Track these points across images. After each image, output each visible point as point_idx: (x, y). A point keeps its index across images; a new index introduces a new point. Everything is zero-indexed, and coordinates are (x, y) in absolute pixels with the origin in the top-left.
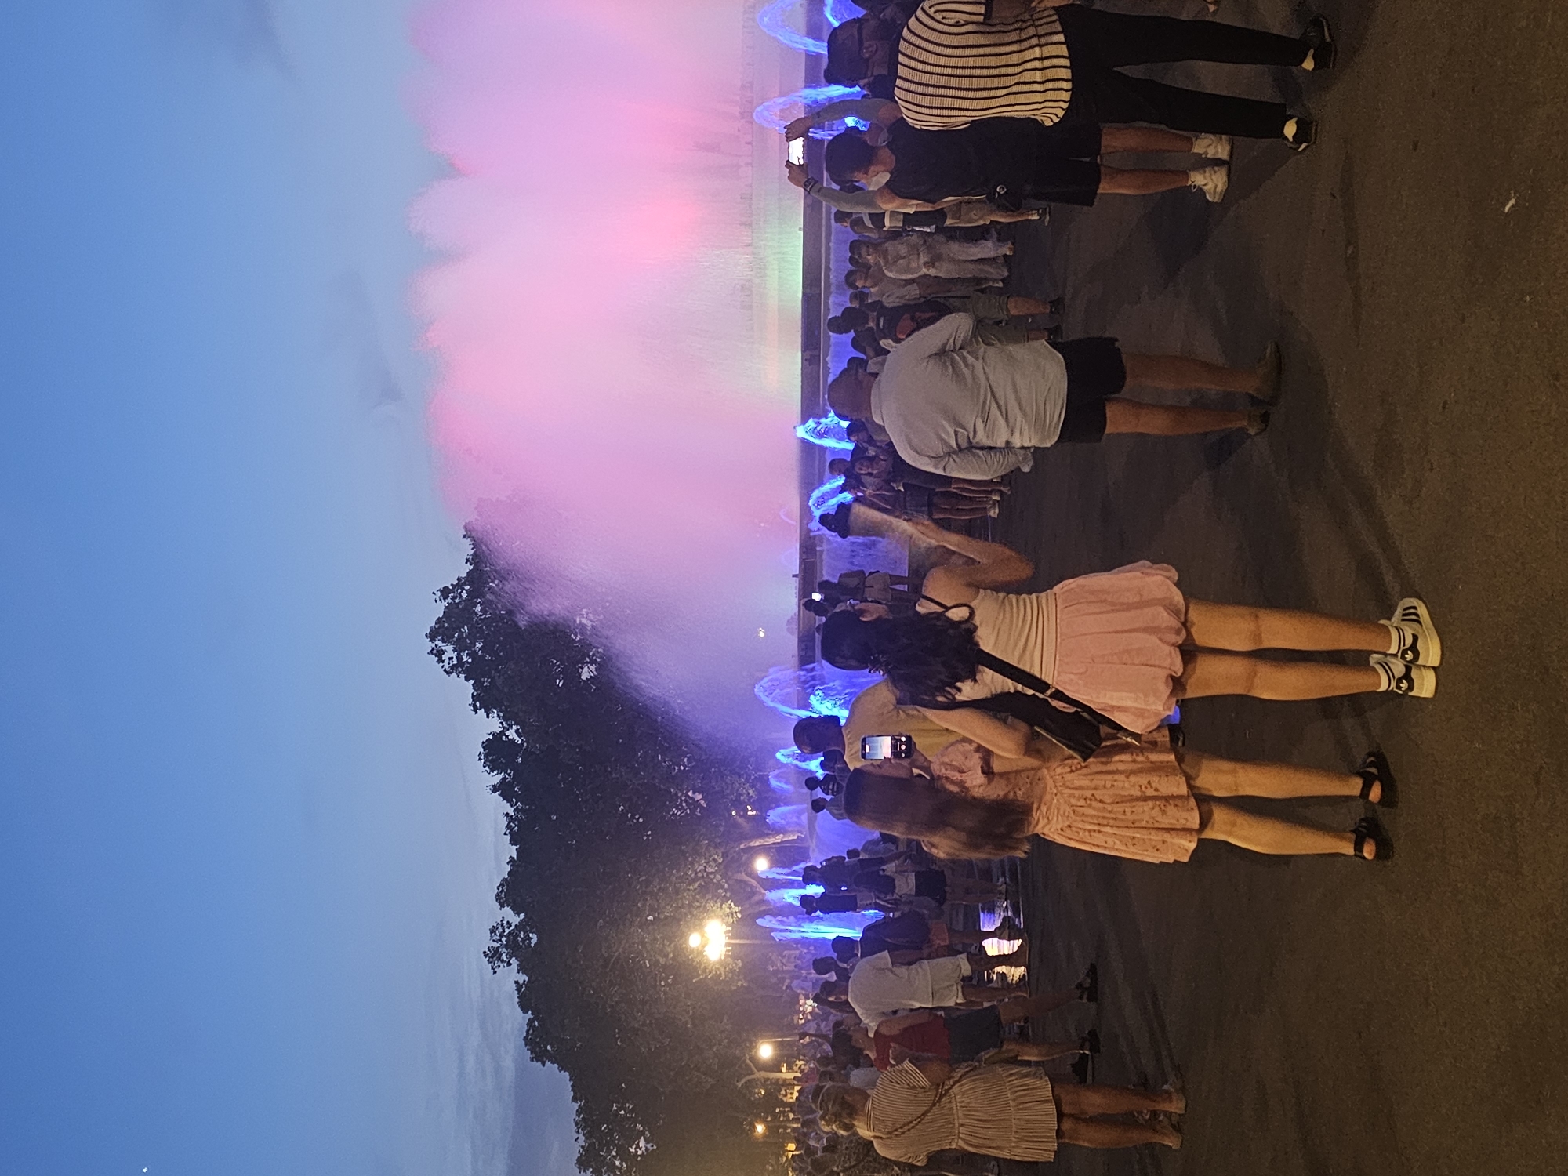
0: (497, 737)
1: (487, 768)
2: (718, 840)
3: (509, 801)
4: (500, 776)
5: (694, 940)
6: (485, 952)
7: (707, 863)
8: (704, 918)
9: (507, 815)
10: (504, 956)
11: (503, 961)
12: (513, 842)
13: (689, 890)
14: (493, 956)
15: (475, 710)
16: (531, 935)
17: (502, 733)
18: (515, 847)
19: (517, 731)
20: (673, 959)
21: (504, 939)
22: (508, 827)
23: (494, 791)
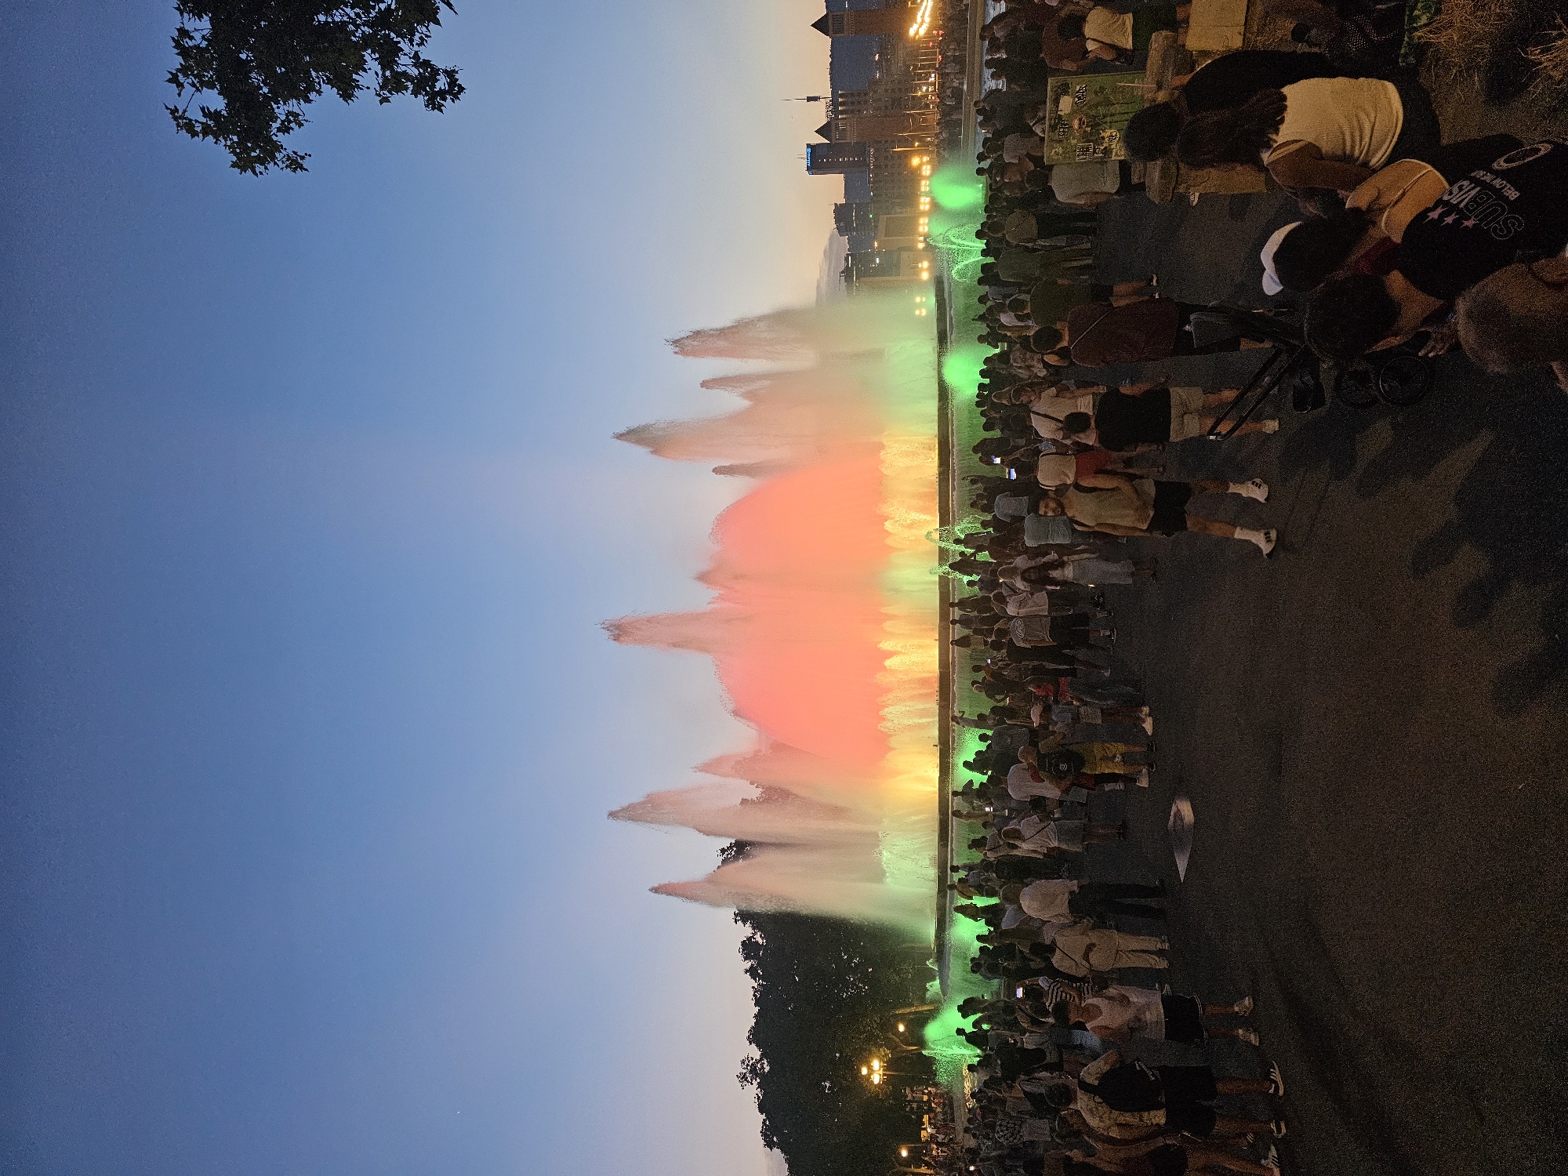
0: (749, 939)
1: (743, 958)
3: (755, 980)
4: (750, 964)
5: (864, 1071)
6: (737, 1076)
8: (870, 1056)
9: (753, 987)
10: (749, 1079)
11: (748, 1082)
12: (756, 1005)
13: (860, 1039)
14: (743, 1077)
15: (736, 922)
16: (765, 1066)
17: (753, 937)
18: (758, 1008)
19: (761, 936)
20: (851, 1082)
21: (749, 1068)
22: (754, 995)
23: (746, 973)
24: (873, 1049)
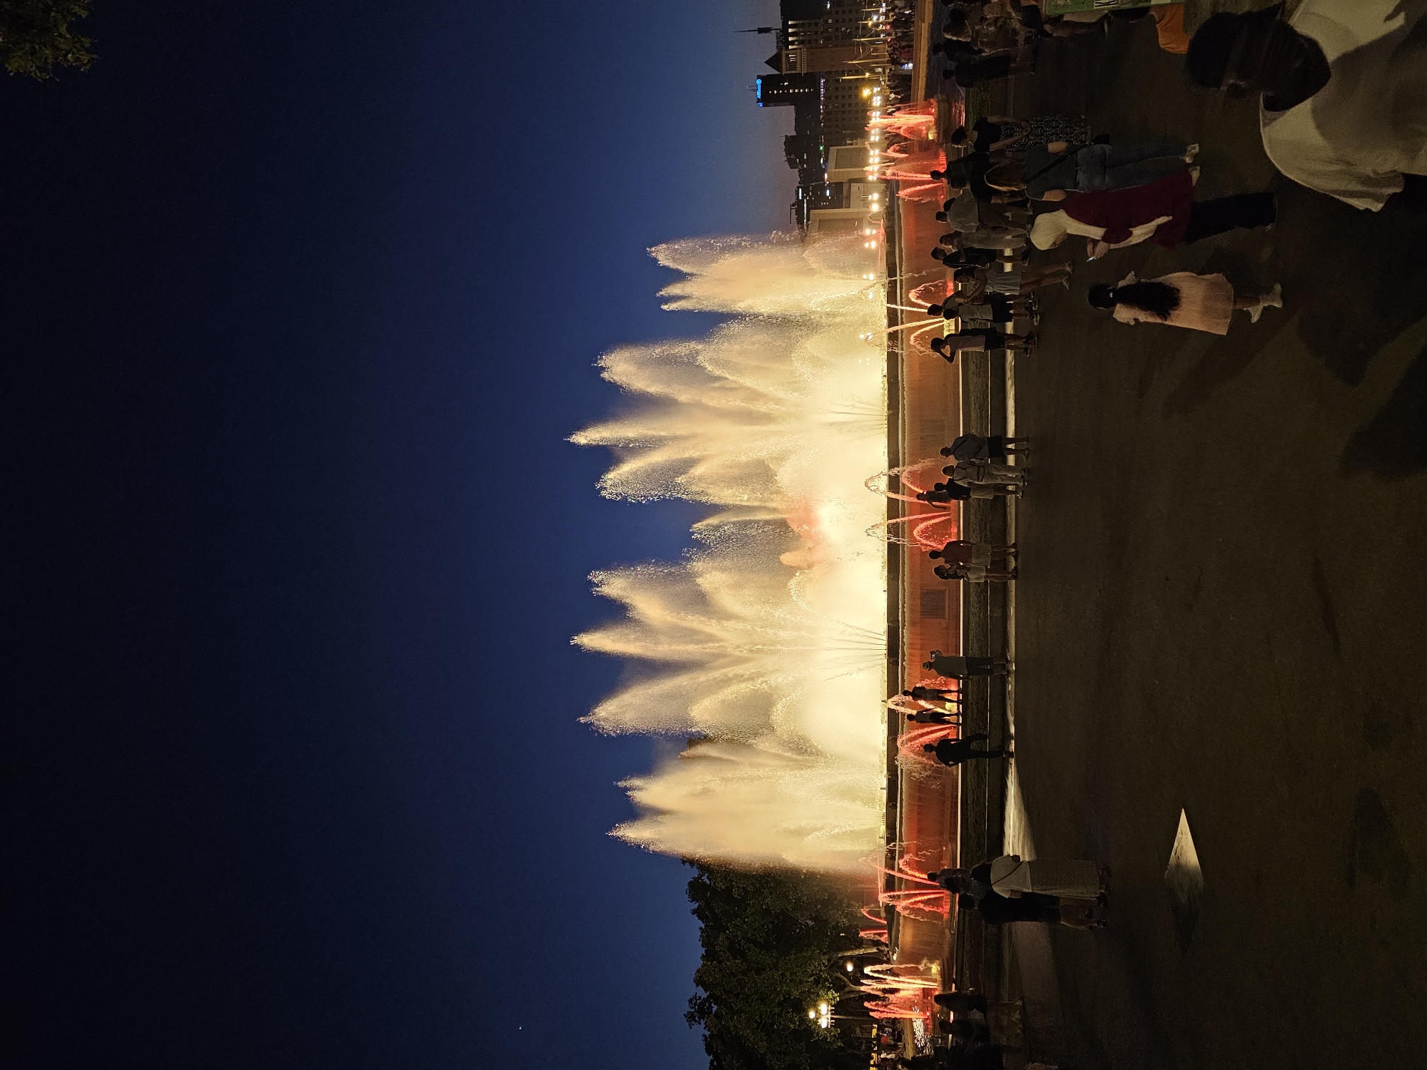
1: (690, 899)
2: (825, 950)
3: (702, 920)
4: (698, 904)
5: (812, 1015)
6: (685, 1015)
7: (819, 965)
8: (817, 1000)
9: (701, 928)
10: (697, 1018)
11: (696, 1021)
12: (703, 945)
13: (808, 982)
16: (713, 1005)
17: (700, 878)
18: (704, 949)
19: (708, 877)
20: (799, 1026)
21: (697, 1007)
22: (701, 936)
23: (693, 914)
24: (821, 992)
